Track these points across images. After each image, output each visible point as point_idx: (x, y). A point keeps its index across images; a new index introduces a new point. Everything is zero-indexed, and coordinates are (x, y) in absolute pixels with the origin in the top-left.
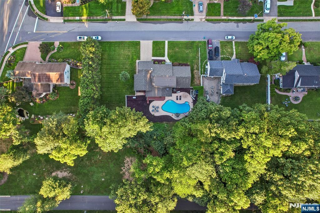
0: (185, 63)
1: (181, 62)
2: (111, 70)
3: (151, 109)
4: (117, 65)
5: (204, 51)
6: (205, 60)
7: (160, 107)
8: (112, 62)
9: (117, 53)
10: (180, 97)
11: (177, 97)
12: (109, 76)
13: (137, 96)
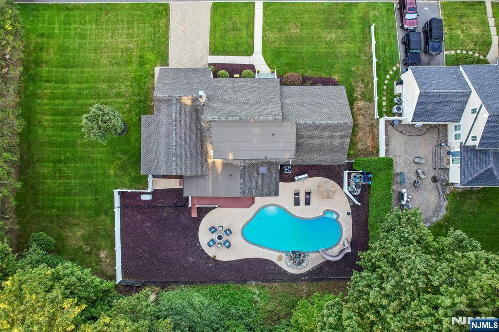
0: (324, 75)
1: (309, 73)
2: (68, 102)
3: (204, 236)
4: (87, 85)
5: (389, 34)
6: (393, 64)
7: (237, 229)
8: (72, 73)
9: (90, 43)
10: (308, 194)
11: (297, 194)
12: (62, 121)
13: (155, 191)
